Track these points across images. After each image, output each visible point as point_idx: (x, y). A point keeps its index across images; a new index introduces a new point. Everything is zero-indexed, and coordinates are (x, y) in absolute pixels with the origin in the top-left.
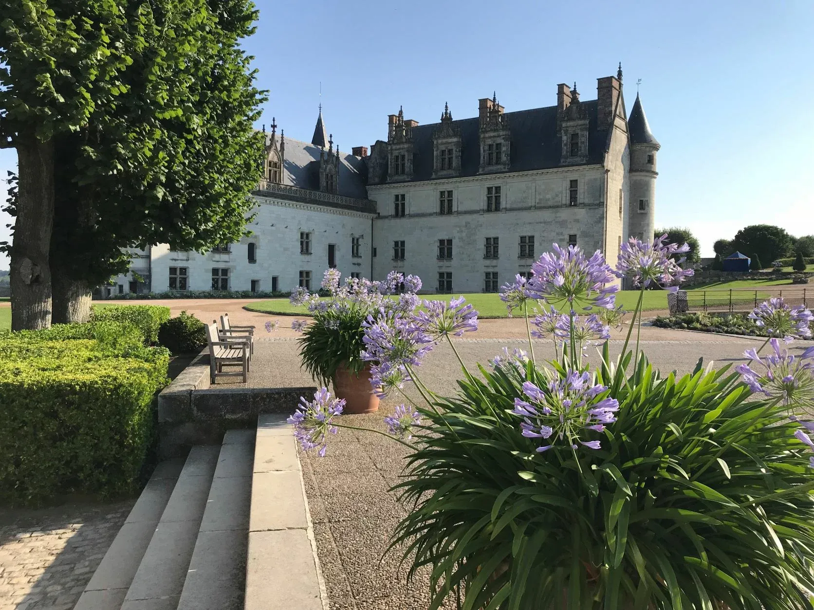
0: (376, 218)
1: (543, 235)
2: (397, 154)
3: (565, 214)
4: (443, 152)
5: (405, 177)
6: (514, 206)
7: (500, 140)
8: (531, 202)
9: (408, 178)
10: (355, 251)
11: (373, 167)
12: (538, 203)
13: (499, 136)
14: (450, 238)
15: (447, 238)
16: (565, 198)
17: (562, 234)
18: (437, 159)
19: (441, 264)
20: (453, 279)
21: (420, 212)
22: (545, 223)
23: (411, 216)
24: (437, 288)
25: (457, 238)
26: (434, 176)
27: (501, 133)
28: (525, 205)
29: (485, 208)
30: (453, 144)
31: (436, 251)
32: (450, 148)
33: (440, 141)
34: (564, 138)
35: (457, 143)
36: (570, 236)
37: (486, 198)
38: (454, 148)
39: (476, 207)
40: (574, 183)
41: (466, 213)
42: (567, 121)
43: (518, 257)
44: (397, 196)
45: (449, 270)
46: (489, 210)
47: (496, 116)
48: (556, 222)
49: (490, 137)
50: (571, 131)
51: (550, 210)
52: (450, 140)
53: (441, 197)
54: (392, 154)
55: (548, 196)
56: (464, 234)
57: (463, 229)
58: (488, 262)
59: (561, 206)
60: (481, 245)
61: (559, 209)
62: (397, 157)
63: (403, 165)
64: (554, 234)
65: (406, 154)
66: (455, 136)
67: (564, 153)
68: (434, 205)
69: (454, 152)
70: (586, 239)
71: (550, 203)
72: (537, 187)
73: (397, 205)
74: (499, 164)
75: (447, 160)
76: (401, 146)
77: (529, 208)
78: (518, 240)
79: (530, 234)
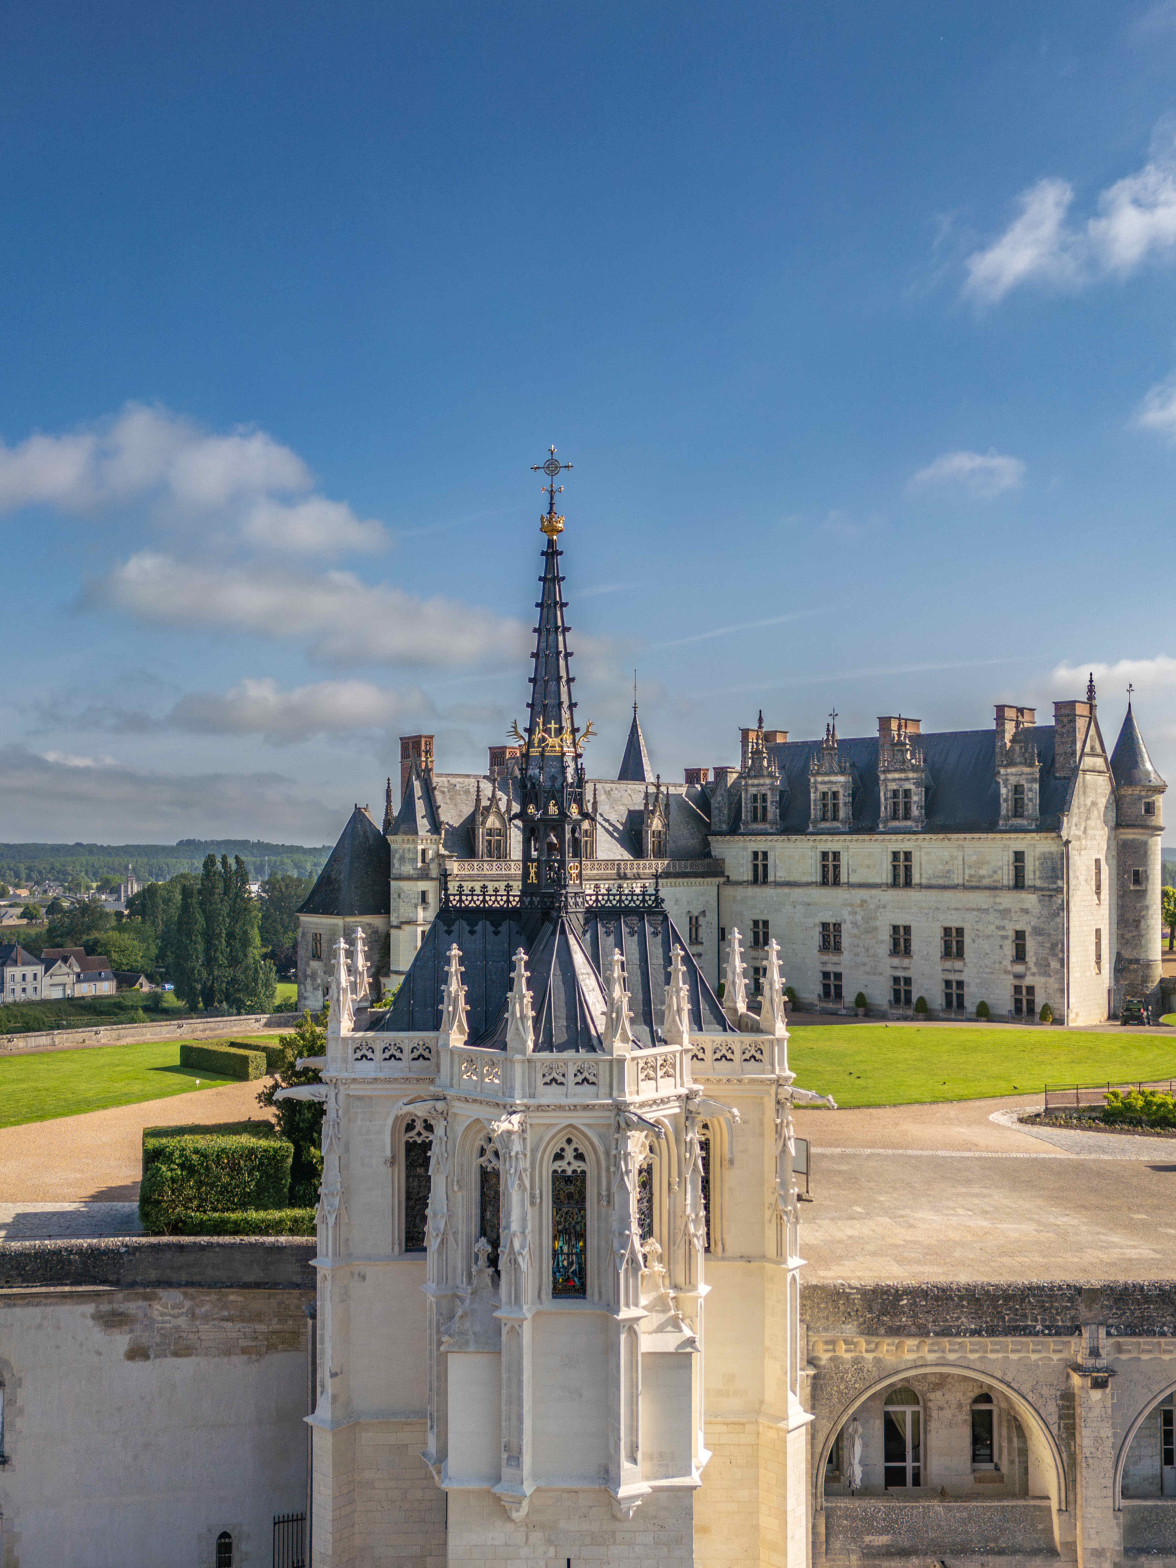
0: (724, 884)
1: (976, 927)
2: (755, 793)
3: (1008, 899)
4: (824, 794)
5: (768, 826)
6: (934, 882)
7: (908, 786)
8: (957, 879)
9: (772, 828)
10: (694, 936)
11: (719, 809)
12: (968, 881)
13: (907, 779)
14: (839, 922)
15: (834, 921)
16: (1007, 876)
17: (1004, 928)
18: (815, 805)
19: (825, 958)
20: (844, 982)
21: (791, 879)
22: (979, 910)
23: (777, 884)
24: (819, 995)
25: (848, 922)
26: (811, 829)
27: (911, 775)
28: (947, 882)
29: (890, 880)
30: (839, 785)
31: (816, 938)
32: (835, 789)
33: (819, 779)
34: (1003, 791)
35: (844, 786)
36: (1017, 932)
37: (890, 867)
38: (841, 792)
39: (878, 880)
40: (1019, 856)
41: (861, 886)
42: (1006, 766)
43: (942, 958)
44: (756, 854)
45: (837, 969)
46: (895, 885)
47: (902, 751)
48: (995, 910)
49: (894, 780)
50: (1013, 780)
51: (987, 893)
52: (833, 778)
53: (823, 860)
54: (747, 790)
55: (982, 872)
56: (859, 917)
57: (858, 909)
58: (896, 961)
59: (1002, 888)
60: (885, 935)
61: (998, 892)
62: (755, 796)
63: (765, 808)
64: (992, 927)
65: (769, 793)
66: (842, 772)
67: (1003, 812)
68: (811, 870)
69: (841, 796)
70: (1040, 938)
71: (986, 882)
72: (966, 858)
73: (756, 867)
74: (909, 819)
75: (830, 807)
76: (761, 781)
77: (955, 887)
78: (940, 933)
79: (957, 925)
